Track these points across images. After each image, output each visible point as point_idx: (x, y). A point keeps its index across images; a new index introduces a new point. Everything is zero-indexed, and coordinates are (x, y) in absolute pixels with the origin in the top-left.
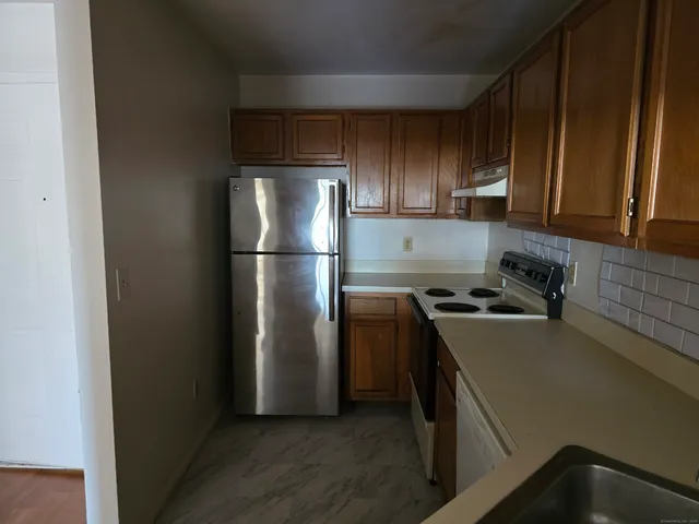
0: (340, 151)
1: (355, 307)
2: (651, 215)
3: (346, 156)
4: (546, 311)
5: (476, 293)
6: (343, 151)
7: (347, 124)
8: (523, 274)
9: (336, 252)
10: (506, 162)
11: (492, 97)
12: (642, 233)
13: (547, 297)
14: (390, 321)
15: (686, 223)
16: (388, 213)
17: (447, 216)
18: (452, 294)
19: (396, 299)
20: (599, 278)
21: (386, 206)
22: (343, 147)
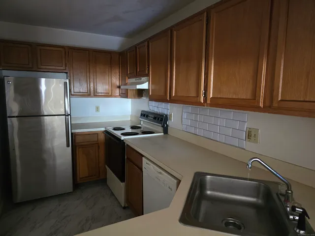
0: (64, 66)
1: (78, 140)
2: (211, 96)
3: (67, 68)
4: (162, 131)
5: (132, 128)
6: (66, 66)
7: (67, 53)
8: (152, 119)
9: (69, 114)
10: (148, 75)
11: (138, 49)
12: (208, 102)
13: (163, 126)
14: (95, 144)
15: (223, 98)
16: (90, 95)
17: (116, 97)
18: (124, 129)
19: (98, 134)
20: (182, 118)
21: (89, 91)
22: (66, 64)
